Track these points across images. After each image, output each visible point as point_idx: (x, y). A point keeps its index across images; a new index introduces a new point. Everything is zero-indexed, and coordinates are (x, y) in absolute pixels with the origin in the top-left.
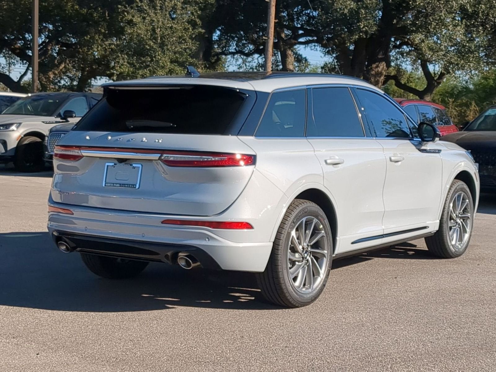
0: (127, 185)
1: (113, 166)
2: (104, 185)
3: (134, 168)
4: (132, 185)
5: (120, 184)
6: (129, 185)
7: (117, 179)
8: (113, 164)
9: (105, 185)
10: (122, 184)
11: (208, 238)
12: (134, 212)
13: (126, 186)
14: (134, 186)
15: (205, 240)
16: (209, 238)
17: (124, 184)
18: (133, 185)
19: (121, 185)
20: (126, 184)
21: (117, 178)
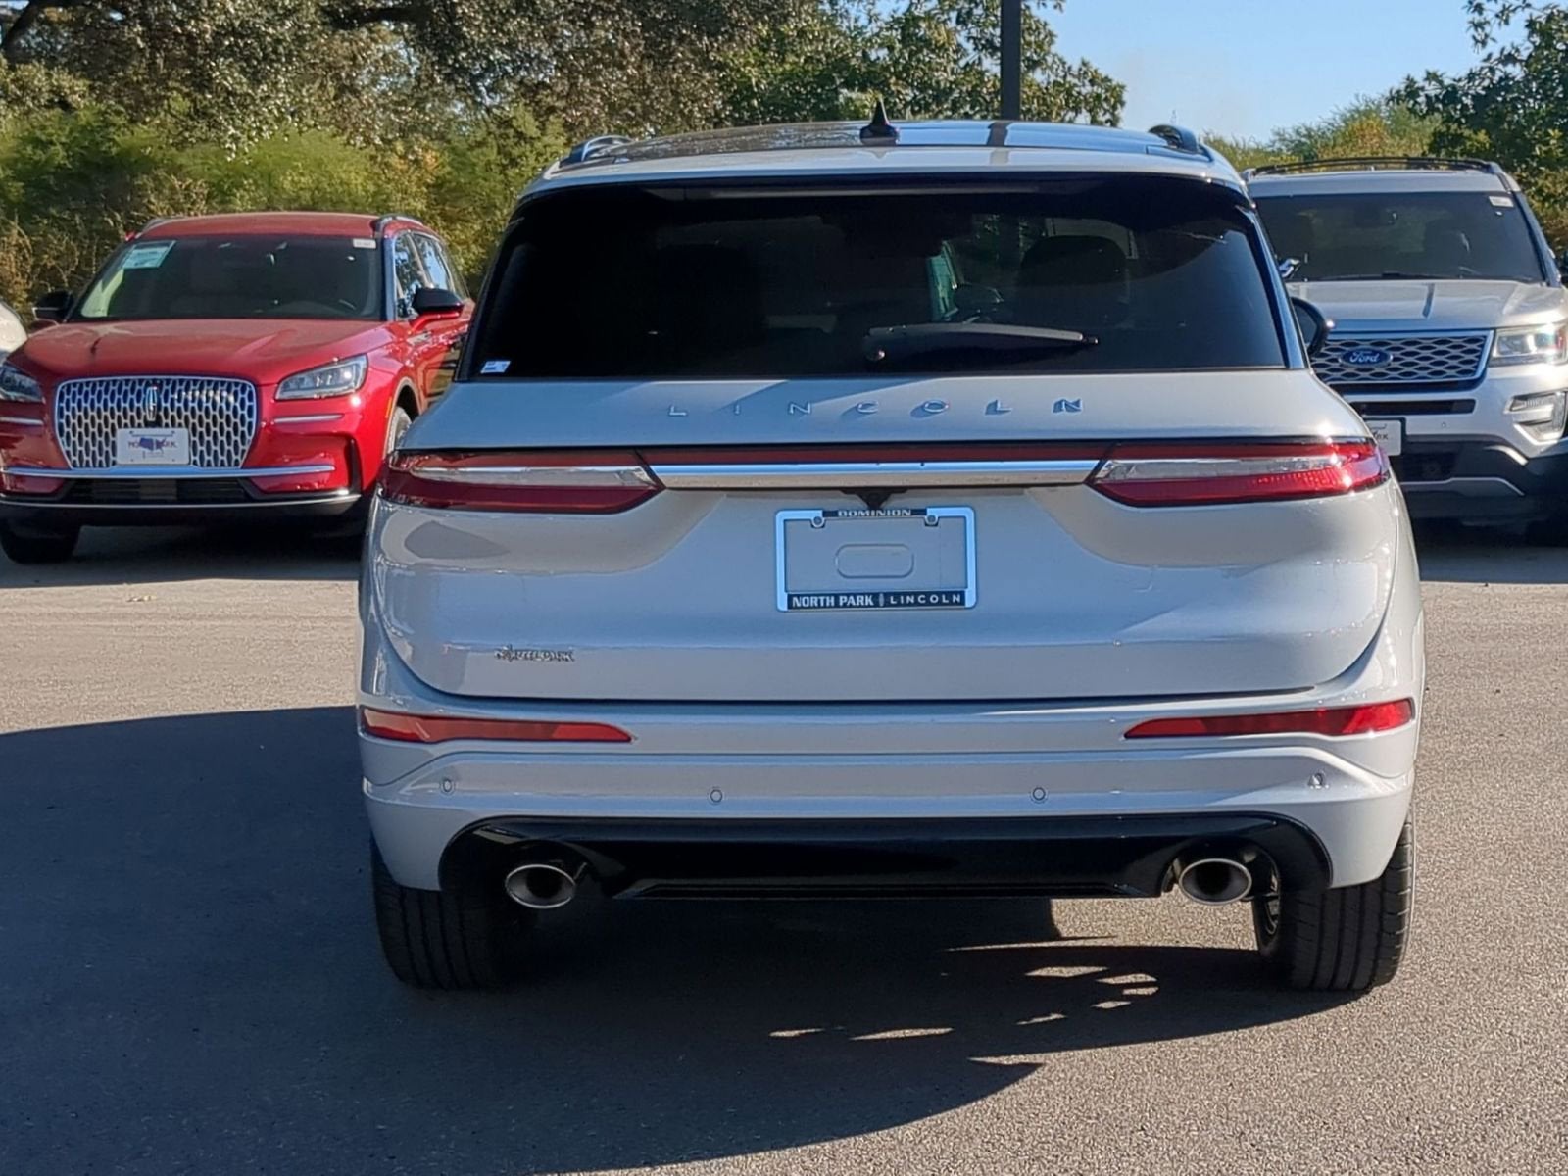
0: (916, 594)
1: (817, 519)
2: (783, 605)
3: (933, 523)
4: (939, 594)
5: (875, 596)
6: (924, 598)
7: (844, 576)
8: (819, 513)
9: (790, 606)
10: (887, 595)
11: (1320, 776)
12: (989, 706)
13: (911, 599)
14: (952, 598)
15: (1311, 783)
16: (1324, 774)
17: (897, 595)
18: (949, 594)
19: (881, 600)
20: (905, 594)
21: (843, 572)
